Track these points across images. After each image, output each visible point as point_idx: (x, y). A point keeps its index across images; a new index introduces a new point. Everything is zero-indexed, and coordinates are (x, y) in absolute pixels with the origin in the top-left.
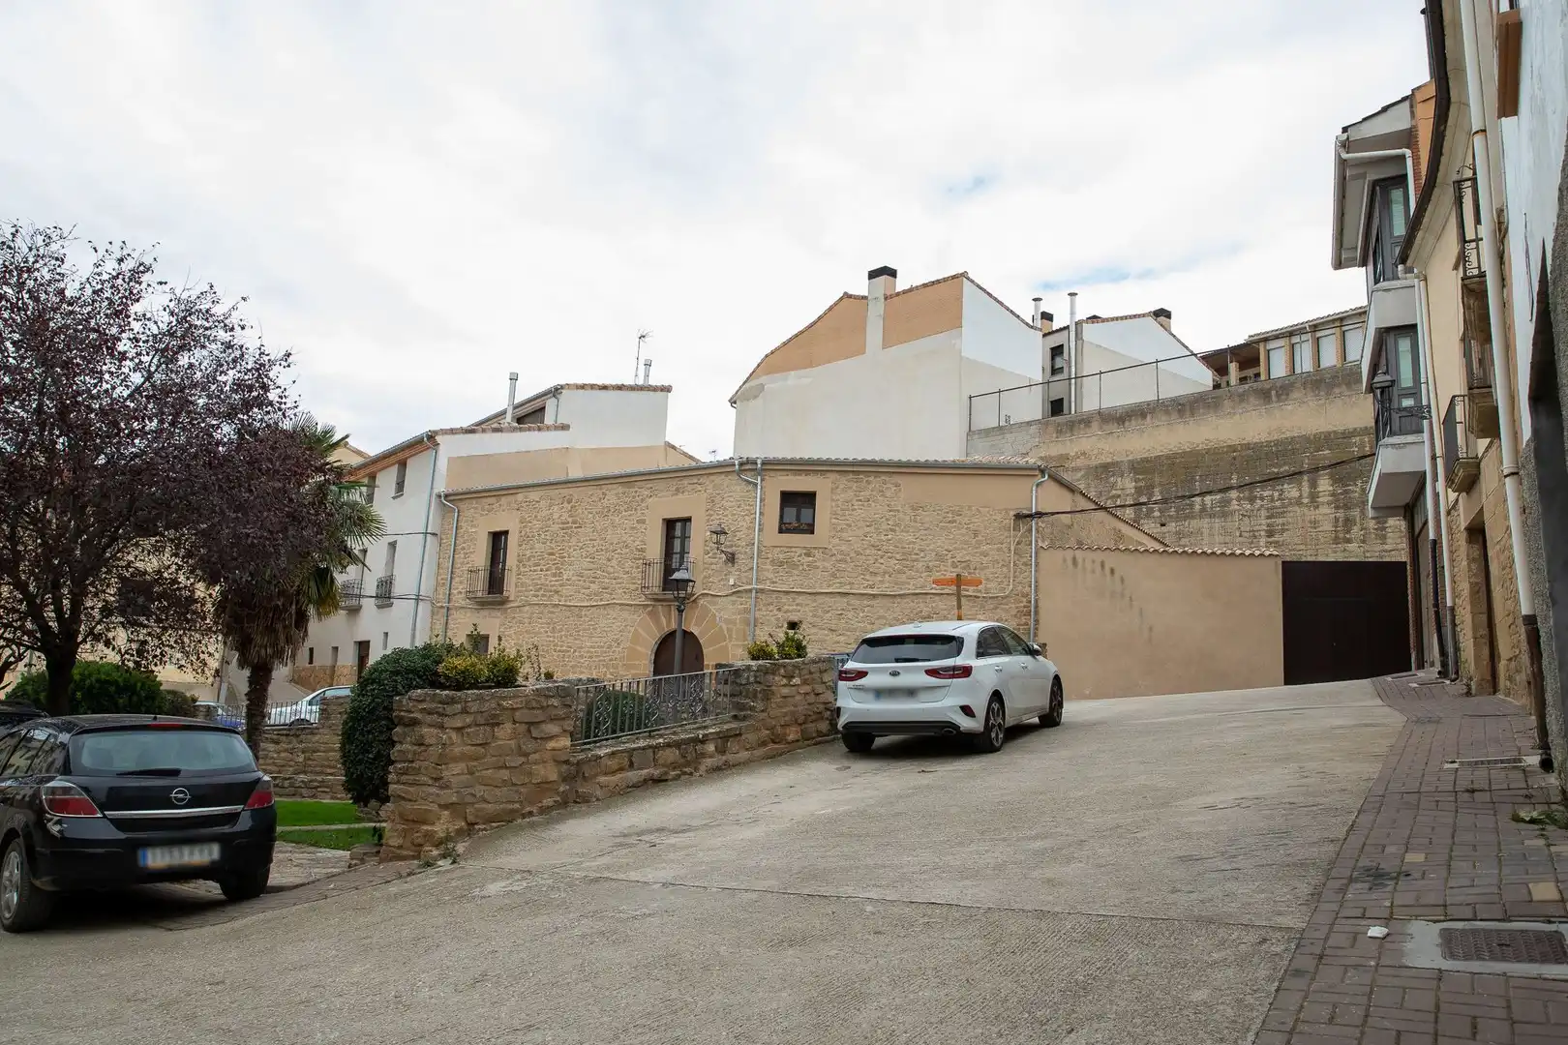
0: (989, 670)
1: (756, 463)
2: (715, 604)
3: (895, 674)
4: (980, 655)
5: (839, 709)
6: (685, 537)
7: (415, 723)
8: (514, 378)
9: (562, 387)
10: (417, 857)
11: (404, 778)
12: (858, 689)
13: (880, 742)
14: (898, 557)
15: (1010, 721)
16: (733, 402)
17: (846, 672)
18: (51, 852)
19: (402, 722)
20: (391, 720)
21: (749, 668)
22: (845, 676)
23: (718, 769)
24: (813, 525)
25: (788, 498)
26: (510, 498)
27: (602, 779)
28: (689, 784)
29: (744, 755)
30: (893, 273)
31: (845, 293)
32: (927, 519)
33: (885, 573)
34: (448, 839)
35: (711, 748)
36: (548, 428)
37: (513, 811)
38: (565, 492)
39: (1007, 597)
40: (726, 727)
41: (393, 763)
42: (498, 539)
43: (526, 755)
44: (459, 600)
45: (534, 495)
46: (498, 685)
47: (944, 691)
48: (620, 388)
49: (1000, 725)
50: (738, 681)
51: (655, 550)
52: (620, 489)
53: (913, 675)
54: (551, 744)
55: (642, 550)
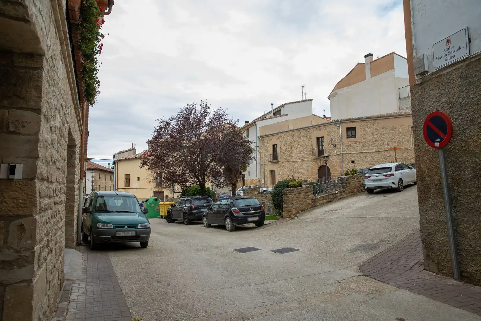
0: (398, 174)
1: (339, 121)
2: (332, 158)
3: (377, 176)
4: (396, 171)
5: (365, 185)
6: (322, 142)
7: (286, 194)
8: (272, 104)
9: (285, 104)
10: (290, 217)
11: (286, 204)
12: (369, 180)
13: (375, 191)
14: (380, 141)
15: (405, 184)
16: (329, 98)
17: (366, 177)
18: (236, 219)
19: (284, 194)
20: (282, 194)
21: (345, 177)
22: (365, 177)
23: (340, 199)
24: (356, 135)
25: (348, 129)
26: (276, 136)
27: (319, 202)
28: (335, 202)
29: (346, 196)
30: (372, 55)
31: (358, 63)
32: (386, 131)
33: (376, 146)
34: (295, 214)
35: (339, 195)
36: (282, 116)
37: (305, 209)
38: (291, 133)
39: (411, 149)
40: (341, 190)
41: (283, 201)
42: (274, 146)
43: (306, 198)
44: (267, 162)
45: (282, 135)
46: (299, 186)
47: (388, 179)
48: (299, 102)
49: (402, 186)
50: (343, 180)
51: (315, 146)
52: (304, 131)
53: (381, 176)
54: (310, 196)
55: (312, 146)
